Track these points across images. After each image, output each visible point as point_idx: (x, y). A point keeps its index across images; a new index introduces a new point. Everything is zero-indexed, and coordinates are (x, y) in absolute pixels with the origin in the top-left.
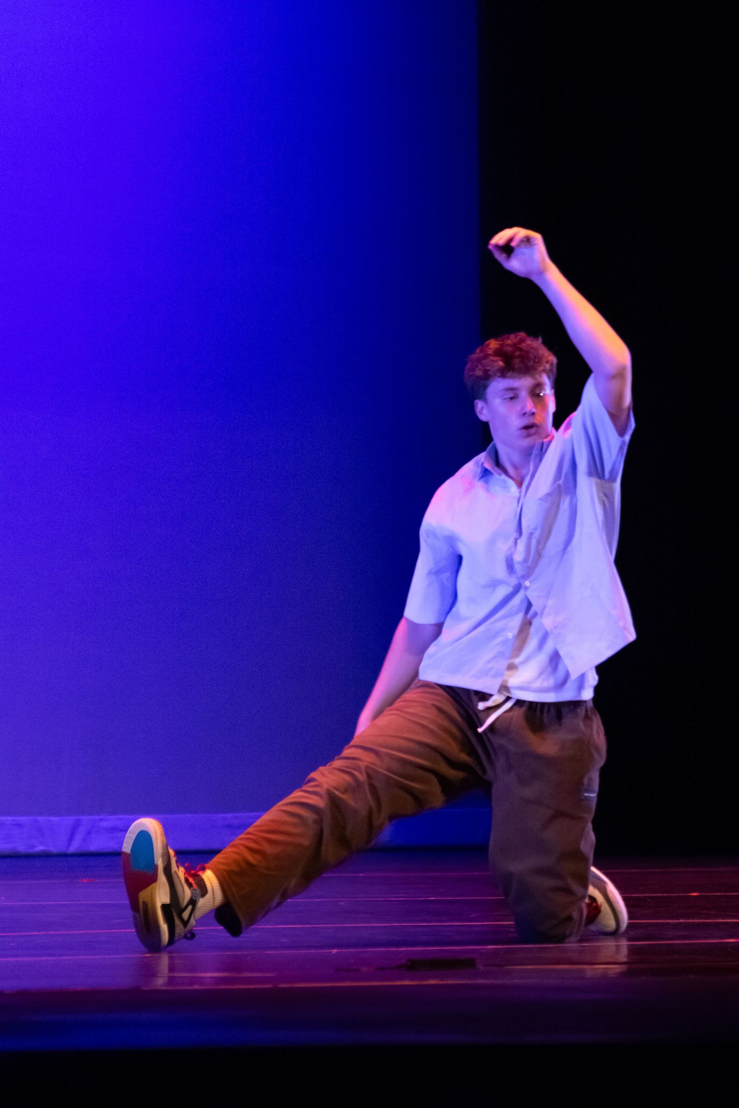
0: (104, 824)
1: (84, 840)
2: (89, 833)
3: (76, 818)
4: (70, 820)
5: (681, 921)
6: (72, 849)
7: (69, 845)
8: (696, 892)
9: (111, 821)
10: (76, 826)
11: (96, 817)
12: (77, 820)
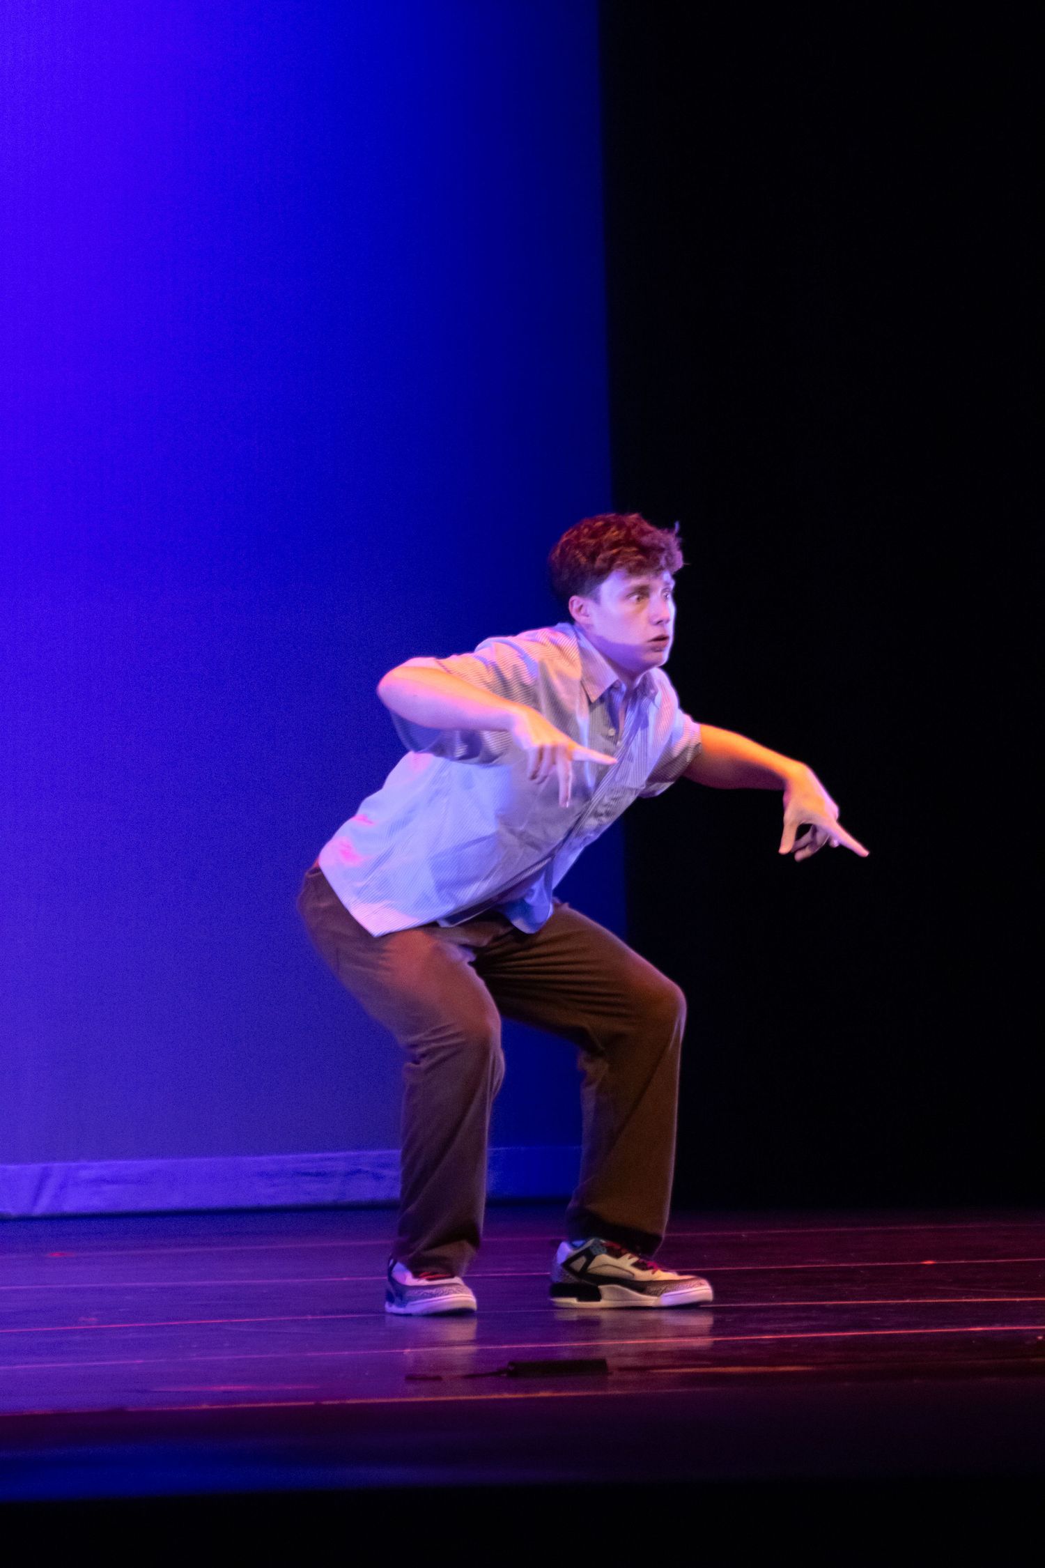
0: (84, 1174)
1: (56, 1196)
2: (63, 1187)
3: (44, 1165)
4: (36, 1168)
5: (908, 1301)
6: (39, 1210)
7: (36, 1197)
8: (930, 1259)
9: (94, 1169)
10: (44, 1177)
11: (73, 1164)
12: (45, 1169)
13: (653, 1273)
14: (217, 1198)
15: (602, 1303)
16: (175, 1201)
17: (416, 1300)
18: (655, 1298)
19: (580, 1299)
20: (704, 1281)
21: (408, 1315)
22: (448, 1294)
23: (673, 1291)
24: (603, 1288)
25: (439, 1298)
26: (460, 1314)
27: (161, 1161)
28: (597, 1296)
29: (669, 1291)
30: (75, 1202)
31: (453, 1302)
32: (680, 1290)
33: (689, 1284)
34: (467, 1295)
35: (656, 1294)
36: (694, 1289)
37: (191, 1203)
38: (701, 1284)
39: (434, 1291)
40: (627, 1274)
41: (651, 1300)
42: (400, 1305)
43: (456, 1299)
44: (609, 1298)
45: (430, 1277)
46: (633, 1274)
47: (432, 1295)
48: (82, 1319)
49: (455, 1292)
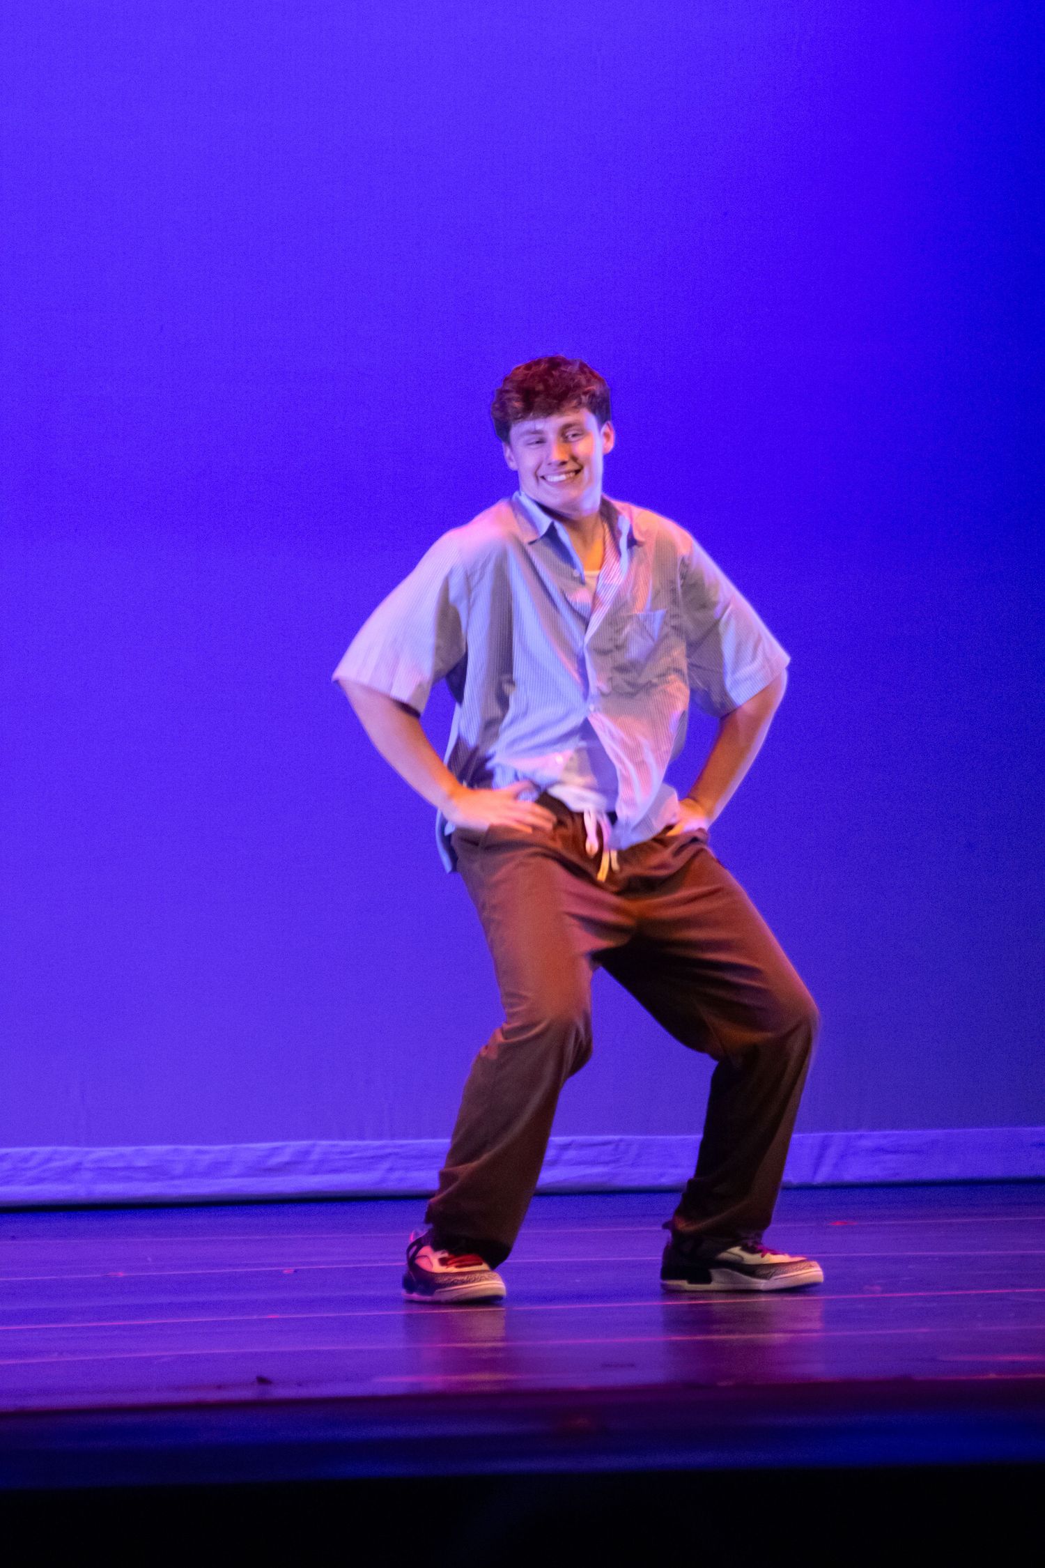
0: (866, 1143)
1: (836, 1165)
2: (843, 1156)
3: (822, 1134)
4: (816, 1137)
6: (820, 1178)
7: (817, 1167)
9: (871, 1139)
10: (824, 1146)
11: (853, 1133)
12: (826, 1136)
13: (763, 1256)
14: (995, 1168)
15: (712, 1286)
16: (953, 1170)
17: (445, 1287)
18: (763, 1281)
19: (691, 1282)
20: (814, 1263)
21: (438, 1304)
22: (480, 1281)
23: (782, 1274)
24: (715, 1273)
25: (471, 1285)
26: (490, 1301)
27: (939, 1131)
28: (708, 1280)
29: (779, 1274)
30: (855, 1171)
31: (482, 1290)
32: (790, 1272)
33: (798, 1266)
34: (498, 1282)
35: (765, 1277)
36: (803, 1271)
37: (969, 1174)
38: (811, 1266)
39: (465, 1278)
40: (737, 1258)
41: (762, 1284)
42: (424, 1292)
43: (487, 1286)
44: (719, 1281)
45: (458, 1264)
46: (742, 1258)
47: (463, 1282)
48: (866, 1287)
49: (487, 1279)
